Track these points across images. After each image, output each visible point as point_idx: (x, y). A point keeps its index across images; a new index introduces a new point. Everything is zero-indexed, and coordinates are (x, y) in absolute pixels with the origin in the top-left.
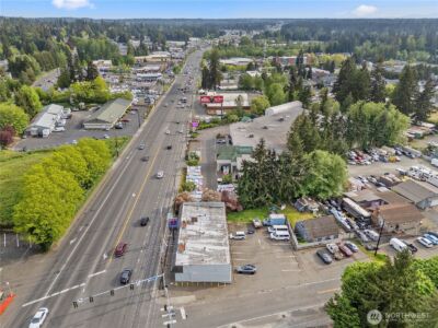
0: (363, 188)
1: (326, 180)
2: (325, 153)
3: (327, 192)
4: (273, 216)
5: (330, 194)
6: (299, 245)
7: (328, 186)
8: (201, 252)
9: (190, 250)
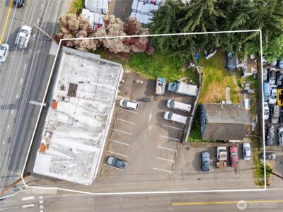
8: (65, 153)
9: (54, 148)
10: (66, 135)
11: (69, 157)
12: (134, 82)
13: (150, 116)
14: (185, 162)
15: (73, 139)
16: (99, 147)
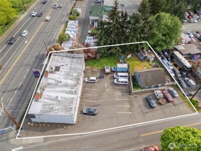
0: (189, 43)
1: (163, 38)
2: (167, 15)
3: (163, 46)
4: (119, 66)
5: (165, 47)
6: (134, 91)
7: (165, 41)
8: (53, 100)
9: (45, 98)
10: (54, 89)
11: (55, 103)
12: (92, 71)
13: (106, 85)
14: (137, 105)
15: (58, 91)
16: (76, 94)
